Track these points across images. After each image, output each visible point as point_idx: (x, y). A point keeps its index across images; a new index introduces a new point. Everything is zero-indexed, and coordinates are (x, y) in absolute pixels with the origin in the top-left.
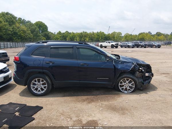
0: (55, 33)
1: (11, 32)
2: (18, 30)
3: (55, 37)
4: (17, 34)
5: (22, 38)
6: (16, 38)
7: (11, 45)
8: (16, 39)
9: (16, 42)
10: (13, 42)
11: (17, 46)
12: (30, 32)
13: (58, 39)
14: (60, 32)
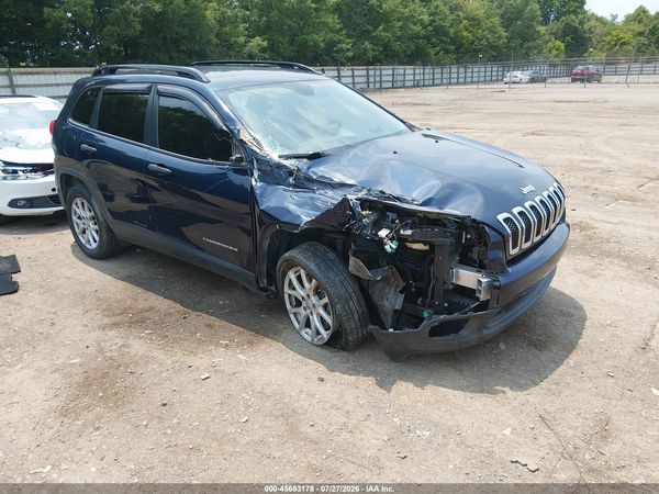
0: (615, 17)
1: (425, 27)
2: (452, 17)
3: (609, 38)
4: (446, 34)
5: (462, 50)
6: (438, 48)
7: (417, 77)
8: (437, 54)
9: (439, 64)
10: (425, 64)
11: (439, 81)
12: (496, 20)
13: (624, 43)
14: (642, 11)
